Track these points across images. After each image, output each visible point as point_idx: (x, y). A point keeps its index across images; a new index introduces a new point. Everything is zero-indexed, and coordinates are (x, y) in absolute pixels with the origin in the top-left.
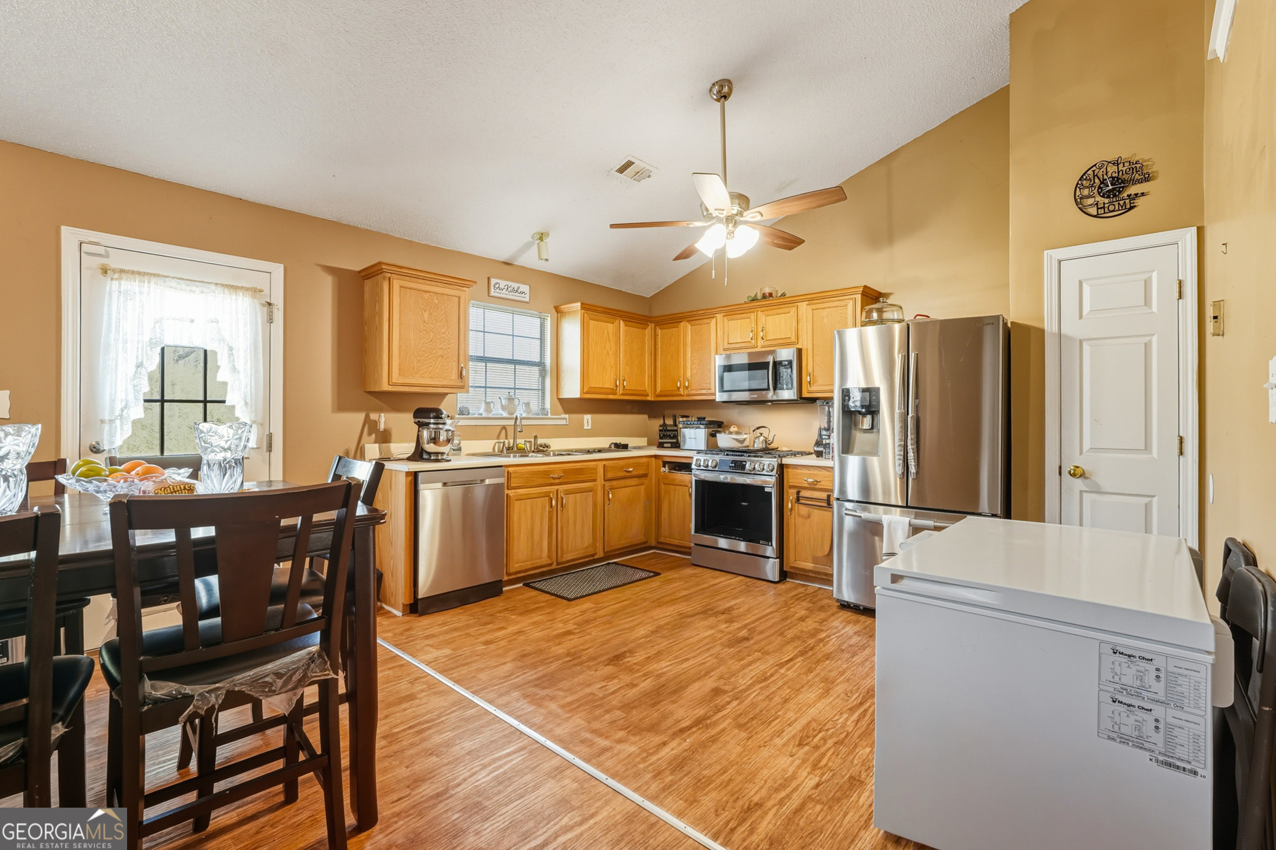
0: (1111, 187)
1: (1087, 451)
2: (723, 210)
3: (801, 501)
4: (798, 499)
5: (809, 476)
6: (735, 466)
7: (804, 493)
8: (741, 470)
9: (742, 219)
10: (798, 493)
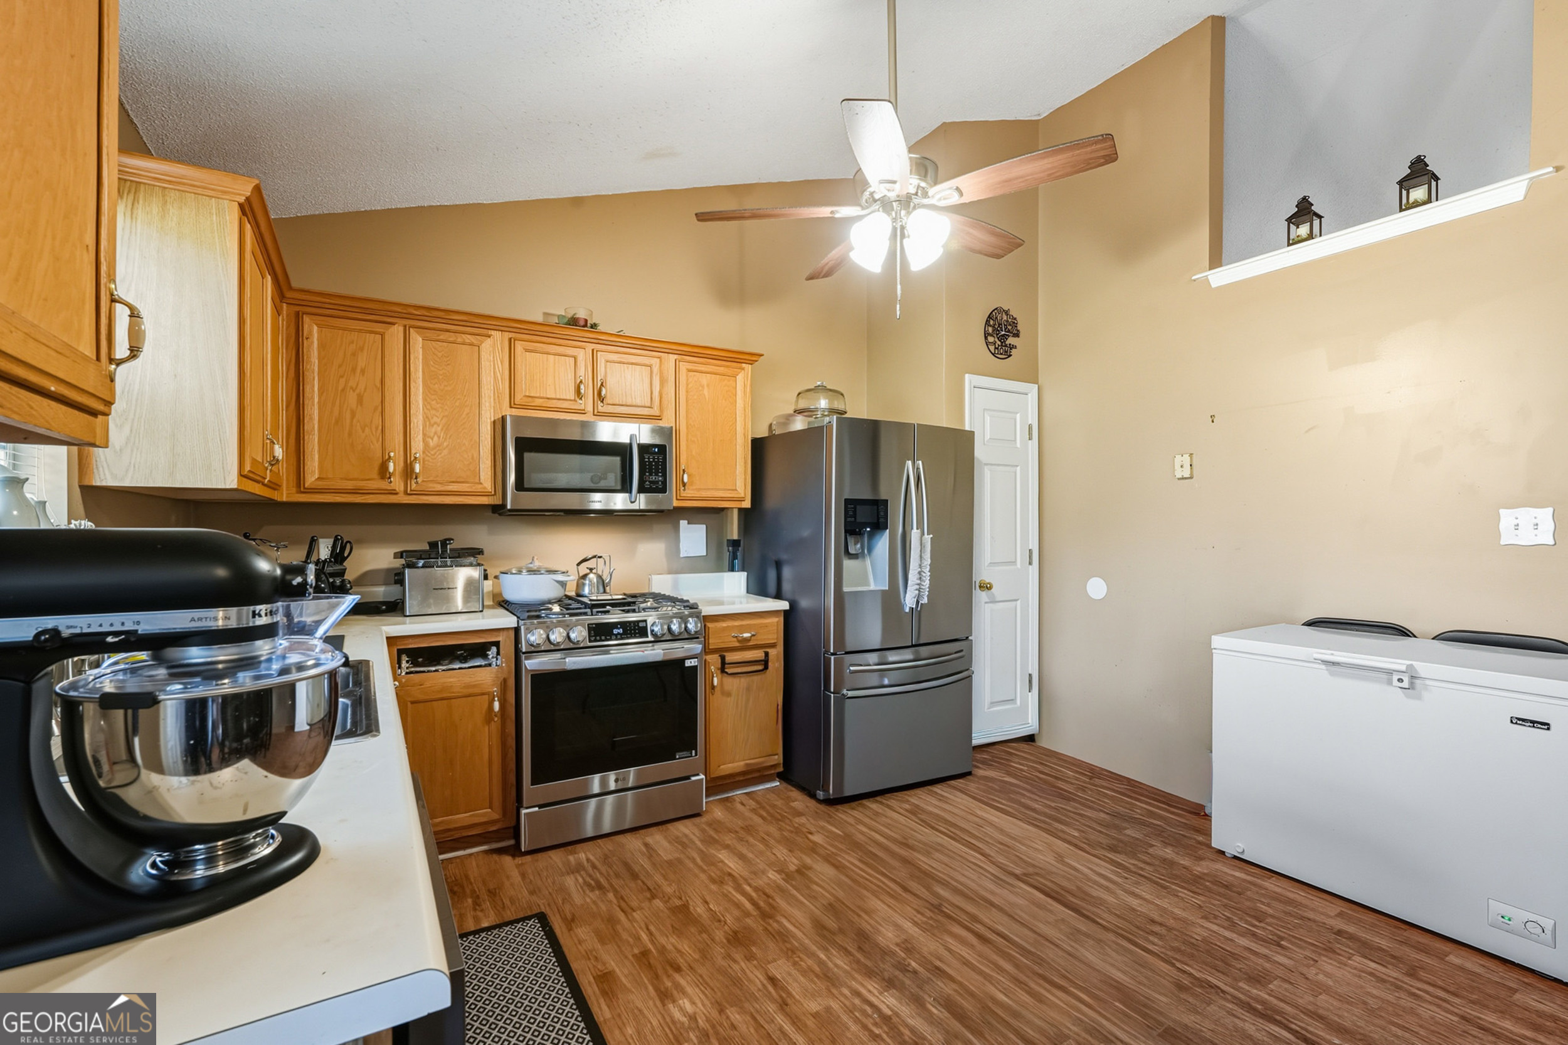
0: (1003, 333)
1: (988, 566)
2: (894, 182)
3: (729, 671)
4: (723, 670)
5: (743, 629)
6: (625, 632)
7: (731, 657)
8: (641, 637)
9: (926, 201)
10: (723, 658)
